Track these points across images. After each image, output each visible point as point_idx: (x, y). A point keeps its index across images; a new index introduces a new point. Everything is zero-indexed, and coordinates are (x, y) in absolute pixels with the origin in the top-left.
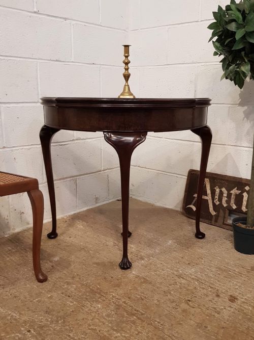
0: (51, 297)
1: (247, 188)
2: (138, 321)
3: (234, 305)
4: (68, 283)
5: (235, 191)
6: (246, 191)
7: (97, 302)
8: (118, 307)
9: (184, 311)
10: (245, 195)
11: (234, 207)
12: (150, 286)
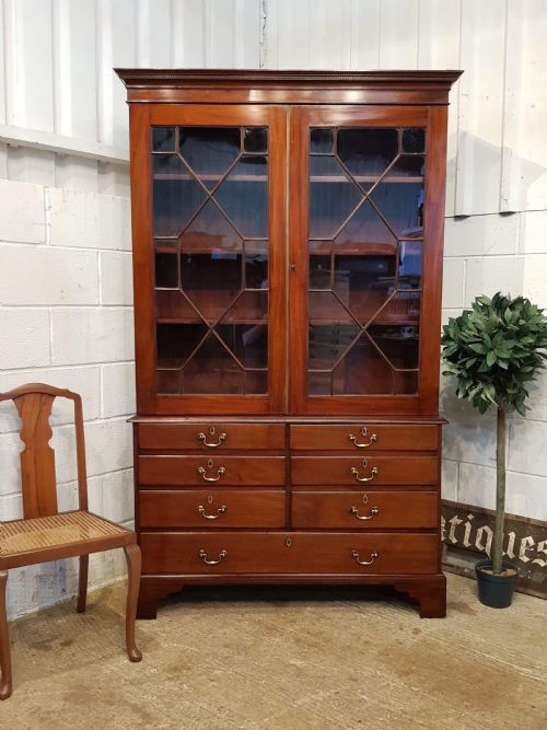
0: (225, 634)
1: (470, 517)
2: (321, 652)
3: (418, 637)
4: (239, 621)
5: (455, 520)
6: (468, 520)
7: (274, 636)
8: (298, 641)
9: (367, 642)
10: (468, 525)
11: (454, 541)
12: (329, 622)
